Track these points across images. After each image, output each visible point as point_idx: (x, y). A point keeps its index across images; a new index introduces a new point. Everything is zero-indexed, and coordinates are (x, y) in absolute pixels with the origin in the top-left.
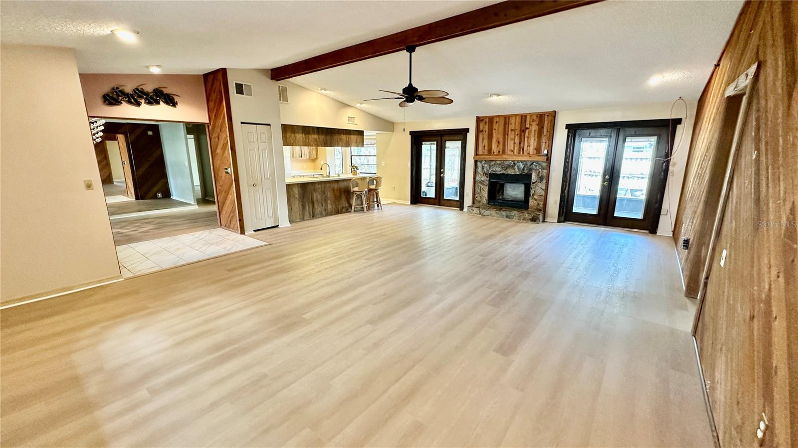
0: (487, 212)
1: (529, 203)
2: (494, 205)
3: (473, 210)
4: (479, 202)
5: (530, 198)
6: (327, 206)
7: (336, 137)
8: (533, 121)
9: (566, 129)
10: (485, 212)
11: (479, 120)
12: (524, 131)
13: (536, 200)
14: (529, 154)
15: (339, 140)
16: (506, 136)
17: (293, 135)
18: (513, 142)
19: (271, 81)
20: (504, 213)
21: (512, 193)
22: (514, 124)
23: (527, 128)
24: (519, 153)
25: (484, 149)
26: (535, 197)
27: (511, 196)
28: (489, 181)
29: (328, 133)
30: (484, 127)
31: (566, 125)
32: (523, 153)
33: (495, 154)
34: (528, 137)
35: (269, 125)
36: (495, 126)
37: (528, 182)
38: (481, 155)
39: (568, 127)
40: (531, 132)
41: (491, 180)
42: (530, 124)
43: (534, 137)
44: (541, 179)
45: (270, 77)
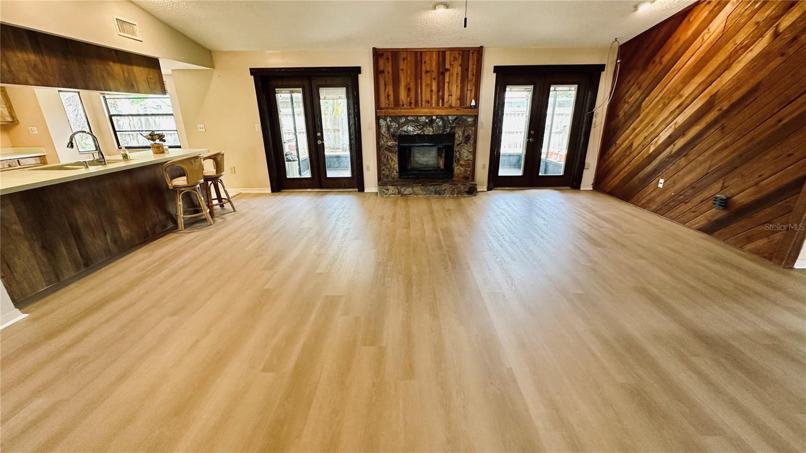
0: (407, 189)
1: (453, 171)
2: (408, 178)
3: (388, 190)
4: (388, 176)
5: (455, 164)
6: (119, 231)
8: (454, 60)
9: (494, 72)
10: (405, 189)
11: (378, 54)
12: (443, 74)
13: (461, 165)
14: (451, 106)
16: (419, 81)
18: (429, 89)
20: (432, 188)
21: (423, 159)
22: (431, 64)
23: (448, 70)
24: (438, 105)
25: (388, 99)
26: (462, 162)
27: (421, 164)
28: (399, 146)
30: (385, 66)
31: (494, 67)
32: (443, 105)
33: (405, 106)
34: (449, 83)
36: (402, 65)
37: (451, 144)
38: (383, 109)
39: (497, 69)
40: (452, 75)
41: (401, 145)
42: (450, 64)
43: (457, 82)
44: (467, 139)
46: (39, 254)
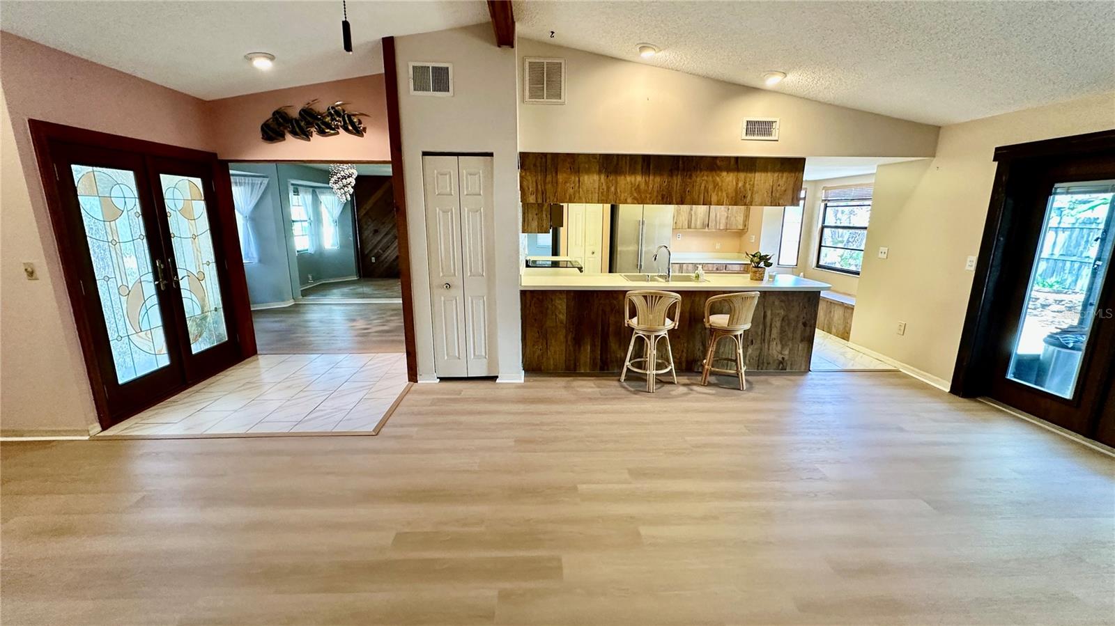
7: (702, 180)
15: (711, 187)
17: (574, 178)
19: (498, 48)
29: (678, 169)
35: (491, 155)
45: (495, 40)
46: (569, 343)
